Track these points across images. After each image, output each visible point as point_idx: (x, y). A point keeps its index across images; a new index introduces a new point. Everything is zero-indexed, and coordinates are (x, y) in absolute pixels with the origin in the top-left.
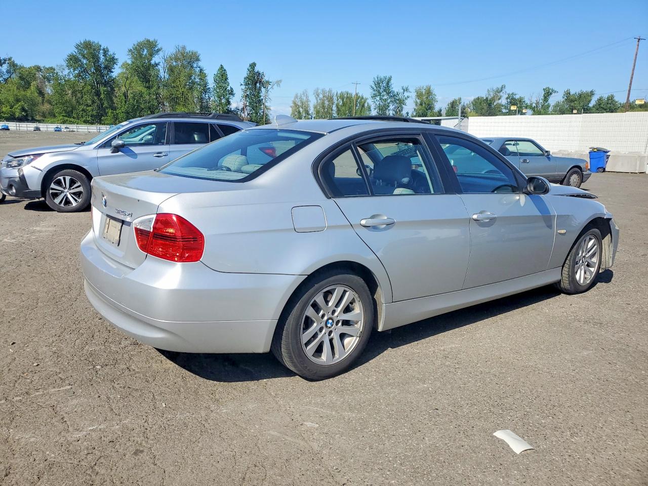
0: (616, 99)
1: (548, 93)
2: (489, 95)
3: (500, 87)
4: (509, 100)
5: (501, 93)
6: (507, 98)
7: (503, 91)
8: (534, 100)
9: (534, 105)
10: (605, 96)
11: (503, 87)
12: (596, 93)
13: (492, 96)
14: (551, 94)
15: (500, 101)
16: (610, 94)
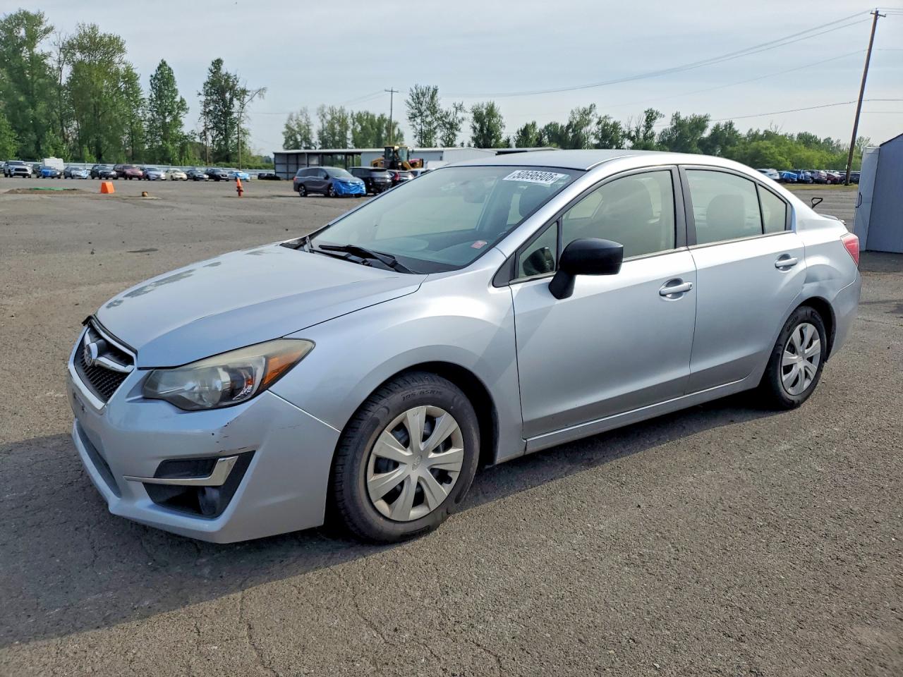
0: (736, 127)
1: (651, 117)
2: (574, 118)
3: (588, 107)
4: (600, 126)
5: (590, 116)
6: (599, 123)
7: (593, 113)
8: (633, 127)
9: (633, 134)
10: (723, 123)
11: (592, 107)
12: (711, 118)
13: (578, 119)
14: (655, 118)
15: (589, 128)
16: (728, 121)
